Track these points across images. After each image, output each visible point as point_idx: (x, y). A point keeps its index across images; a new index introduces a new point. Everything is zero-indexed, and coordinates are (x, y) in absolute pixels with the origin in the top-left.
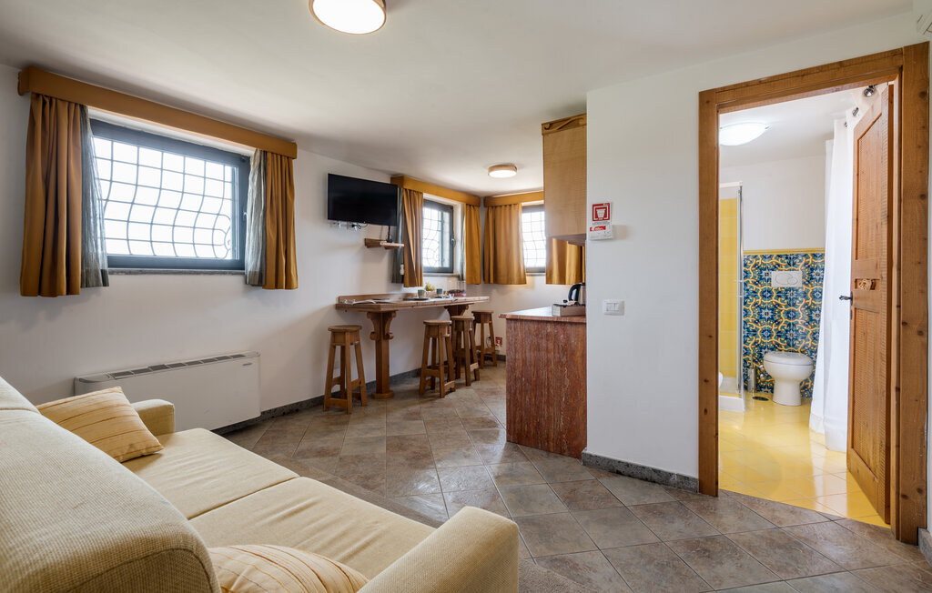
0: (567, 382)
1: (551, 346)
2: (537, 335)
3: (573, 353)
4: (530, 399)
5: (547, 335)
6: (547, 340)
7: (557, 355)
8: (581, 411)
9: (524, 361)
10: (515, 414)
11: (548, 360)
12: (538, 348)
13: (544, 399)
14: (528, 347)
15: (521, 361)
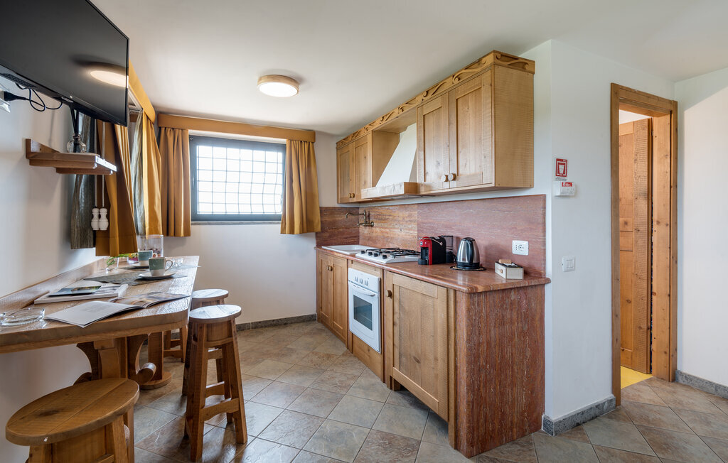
0: (528, 354)
1: (515, 315)
2: (502, 306)
3: (533, 319)
4: (495, 388)
5: (512, 304)
6: (511, 310)
7: (520, 325)
8: (539, 378)
9: (489, 343)
10: (479, 415)
11: (513, 334)
12: (502, 322)
13: (509, 381)
14: (493, 324)
15: (485, 344)
